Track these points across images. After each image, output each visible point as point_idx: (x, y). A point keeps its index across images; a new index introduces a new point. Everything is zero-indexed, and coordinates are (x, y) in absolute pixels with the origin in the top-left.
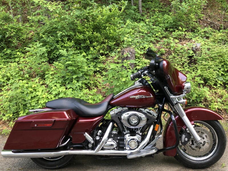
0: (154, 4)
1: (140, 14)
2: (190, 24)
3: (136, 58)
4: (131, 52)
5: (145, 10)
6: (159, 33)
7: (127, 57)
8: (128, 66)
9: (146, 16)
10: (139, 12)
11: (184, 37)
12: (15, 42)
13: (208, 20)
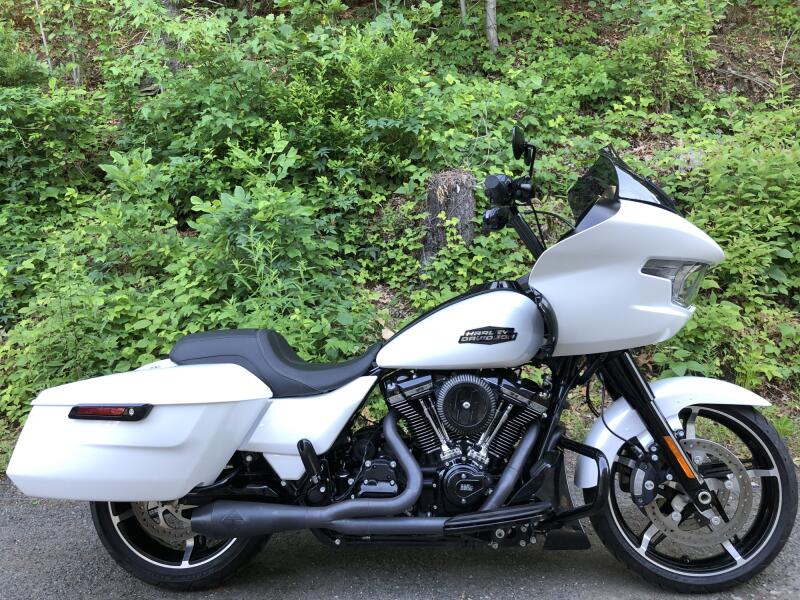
0: (540, 16)
1: (491, 53)
2: (665, 85)
3: (479, 207)
4: (462, 186)
5: (509, 38)
6: (560, 119)
7: (447, 204)
8: (452, 234)
9: (512, 60)
10: (487, 45)
11: (647, 129)
12: (60, 157)
13: (730, 69)
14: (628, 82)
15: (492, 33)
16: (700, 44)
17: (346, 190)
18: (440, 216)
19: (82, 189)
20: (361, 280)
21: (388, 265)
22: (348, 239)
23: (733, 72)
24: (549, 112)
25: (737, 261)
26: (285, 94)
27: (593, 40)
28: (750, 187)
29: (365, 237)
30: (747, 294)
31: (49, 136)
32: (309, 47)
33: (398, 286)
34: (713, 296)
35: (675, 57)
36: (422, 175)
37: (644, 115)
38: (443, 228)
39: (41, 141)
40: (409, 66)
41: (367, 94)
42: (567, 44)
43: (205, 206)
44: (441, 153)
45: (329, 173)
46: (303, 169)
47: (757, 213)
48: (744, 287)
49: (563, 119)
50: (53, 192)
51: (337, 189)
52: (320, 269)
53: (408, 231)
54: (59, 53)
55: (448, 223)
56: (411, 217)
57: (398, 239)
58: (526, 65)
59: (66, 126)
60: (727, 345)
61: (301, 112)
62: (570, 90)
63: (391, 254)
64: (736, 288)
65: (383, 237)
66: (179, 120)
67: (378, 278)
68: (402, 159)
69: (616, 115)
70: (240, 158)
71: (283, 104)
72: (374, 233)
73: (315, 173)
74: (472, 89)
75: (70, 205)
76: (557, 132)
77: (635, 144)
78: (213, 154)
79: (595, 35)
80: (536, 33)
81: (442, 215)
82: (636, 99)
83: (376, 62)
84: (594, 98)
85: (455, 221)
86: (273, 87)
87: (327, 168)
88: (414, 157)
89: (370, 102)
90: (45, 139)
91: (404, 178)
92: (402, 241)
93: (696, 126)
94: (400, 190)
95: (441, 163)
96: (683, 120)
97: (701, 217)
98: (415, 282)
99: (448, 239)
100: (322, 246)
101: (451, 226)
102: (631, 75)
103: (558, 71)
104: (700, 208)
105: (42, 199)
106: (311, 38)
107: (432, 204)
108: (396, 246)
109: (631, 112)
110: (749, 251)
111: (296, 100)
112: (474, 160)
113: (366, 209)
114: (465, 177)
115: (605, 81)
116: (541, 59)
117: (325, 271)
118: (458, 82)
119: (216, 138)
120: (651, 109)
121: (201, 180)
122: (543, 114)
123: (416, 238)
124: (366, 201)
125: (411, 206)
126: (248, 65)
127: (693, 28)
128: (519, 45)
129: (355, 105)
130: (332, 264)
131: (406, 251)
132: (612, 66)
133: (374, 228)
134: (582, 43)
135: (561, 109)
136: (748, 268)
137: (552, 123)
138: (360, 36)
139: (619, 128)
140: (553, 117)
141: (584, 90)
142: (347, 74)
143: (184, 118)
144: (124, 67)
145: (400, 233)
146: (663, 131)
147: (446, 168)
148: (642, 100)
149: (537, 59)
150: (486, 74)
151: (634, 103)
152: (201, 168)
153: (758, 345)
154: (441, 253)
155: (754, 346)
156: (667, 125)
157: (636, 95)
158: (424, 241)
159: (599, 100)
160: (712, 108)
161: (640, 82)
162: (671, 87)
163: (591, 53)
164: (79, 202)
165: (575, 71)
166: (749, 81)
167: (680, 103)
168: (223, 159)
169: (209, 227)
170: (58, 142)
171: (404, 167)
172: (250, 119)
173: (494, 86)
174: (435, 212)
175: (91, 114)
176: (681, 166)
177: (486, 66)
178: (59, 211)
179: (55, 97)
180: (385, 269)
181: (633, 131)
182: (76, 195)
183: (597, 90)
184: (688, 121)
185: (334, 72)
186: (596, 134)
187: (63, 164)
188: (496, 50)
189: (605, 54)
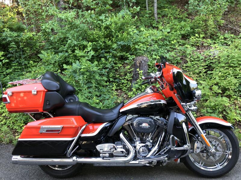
0: (171, 10)
1: (155, 21)
2: (208, 30)
3: (149, 68)
4: (144, 61)
5: (161, 17)
6: (175, 41)
7: (140, 66)
8: (141, 75)
9: (162, 24)
10: (154, 19)
11: (202, 44)
12: (28, 52)
13: (229, 26)
14: (196, 30)
15: (156, 15)
16: (219, 18)
17: (110, 62)
18: (137, 70)
19: (34, 62)
20: (114, 88)
21: (122, 84)
22: (110, 77)
23: (230, 27)
24: (172, 39)
25: (228, 84)
26: (92, 34)
27: (186, 17)
28: (233, 62)
29: (116, 76)
30: (231, 95)
31: (25, 46)
32: (100, 20)
33: (125, 90)
34: (220, 95)
35: (211, 22)
36: (132, 58)
37: (201, 40)
38: (138, 73)
39: (23, 48)
40: (129, 26)
41: (117, 34)
42: (179, 18)
43: (68, 67)
44: (139, 51)
45: (105, 57)
46: (97, 56)
47: (235, 70)
48: (231, 92)
49: (176, 41)
50: (26, 62)
51: (107, 62)
52: (102, 85)
53: (128, 74)
54: (29, 22)
55: (140, 72)
56: (128, 71)
57: (125, 76)
58: (166, 25)
59: (30, 43)
60: (225, 110)
61: (97, 39)
62: (178, 32)
63: (123, 81)
64: (228, 93)
65: (121, 76)
66: (63, 41)
67: (119, 88)
68: (127, 53)
69: (193, 39)
70: (78, 53)
71: (92, 37)
72: (118, 75)
73: (101, 57)
74: (149, 32)
75: (31, 66)
76: (174, 45)
77: (198, 49)
78: (71, 52)
79: (187, 16)
80: (169, 15)
81: (138, 70)
82: (199, 35)
83: (119, 25)
84: (186, 35)
85: (142, 71)
86: (90, 32)
88: (130, 53)
89: (118, 36)
91: (127, 58)
92: (126, 77)
93: (218, 43)
94: (125, 62)
95: (138, 54)
96: (214, 41)
97: (217, 71)
98: (130, 89)
99: (140, 77)
100: (102, 79)
101: (141, 73)
102: (197, 28)
103: (175, 27)
104: (217, 69)
105: (23, 64)
106: (101, 18)
107: (135, 66)
108: (124, 79)
109: (197, 39)
110: (232, 82)
111: (96, 36)
112: (148, 53)
113: (116, 68)
114: (145, 58)
115: (189, 30)
116: (170, 23)
118: (144, 30)
119: (72, 47)
120: (204, 38)
121: (68, 60)
122: (170, 40)
123: (130, 76)
124: (116, 65)
125: (129, 67)
126: (82, 25)
127: (217, 14)
128: (164, 19)
129: (113, 37)
130: (105, 84)
131: (127, 80)
132: (192, 25)
133: (118, 73)
134: (183, 18)
135: (176, 38)
136: (231, 86)
137: (172, 42)
138: (115, 17)
139: (193, 44)
140: (173, 40)
141: (183, 32)
142: (111, 28)
144: (46, 26)
145: (126, 75)
146: (207, 45)
147: (140, 56)
148: (201, 35)
149: (169, 23)
150: (154, 28)
152: (68, 56)
153: (234, 110)
154: (137, 81)
155: (233, 111)
156: (208, 43)
157: (199, 33)
158: (133, 77)
159: (188, 35)
160: (223, 38)
161: (200, 30)
162: (210, 31)
163: (185, 21)
164: (33, 65)
165: (181, 27)
166: (235, 30)
167: (213, 36)
168: (74, 53)
169: (69, 73)
170: (28, 48)
171: (127, 55)
172: (82, 42)
173: (155, 31)
174: (136, 69)
175: (37, 40)
176: (212, 55)
177: (154, 25)
178: (27, 68)
179: (27, 34)
181: (198, 44)
182: (32, 63)
183: (187, 32)
184: (215, 41)
185: (107, 28)
186: (186, 46)
187: (29, 54)
188: (157, 20)
189: (190, 21)
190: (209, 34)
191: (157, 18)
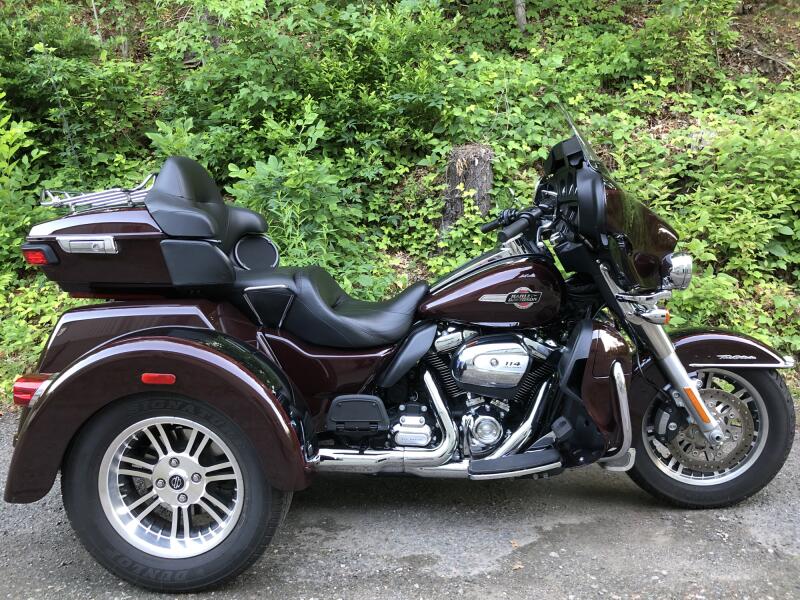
1: (519, 30)
2: (686, 64)
3: (496, 180)
4: (480, 159)
5: (537, 16)
6: (580, 97)
7: (466, 176)
8: (469, 205)
9: (538, 37)
10: (515, 23)
11: (667, 108)
12: (110, 125)
13: (756, 49)
14: (649, 61)
15: (521, 12)
16: (724, 25)
17: (372, 161)
18: (458, 187)
19: (129, 156)
20: (382, 246)
21: (409, 233)
22: (372, 208)
23: (759, 53)
24: (569, 90)
25: (738, 236)
26: (317, 69)
27: (621, 19)
28: (757, 166)
29: (389, 206)
30: (746, 268)
31: (101, 105)
32: (340, 24)
33: (417, 252)
34: (710, 268)
35: (696, 38)
36: (443, 148)
37: (663, 94)
38: (461, 199)
39: (93, 110)
40: (434, 44)
41: (394, 70)
42: (594, 22)
43: (241, 173)
44: (462, 128)
45: (357, 144)
46: (333, 141)
47: (762, 191)
48: (744, 261)
49: (582, 98)
50: (104, 158)
51: (363, 160)
52: (345, 235)
53: (429, 202)
54: (108, 26)
55: (466, 194)
56: (431, 188)
57: (420, 208)
58: (553, 44)
59: (116, 97)
60: (723, 315)
61: (332, 87)
62: (592, 69)
63: (412, 223)
64: (735, 262)
65: (405, 206)
66: (219, 92)
67: (399, 245)
68: (426, 132)
69: (637, 93)
70: (274, 129)
71: (315, 79)
72: (397, 203)
73: (344, 145)
74: (497, 67)
75: (118, 170)
76: (576, 109)
77: (652, 123)
78: (250, 124)
79: (623, 14)
80: (563, 11)
81: (460, 187)
82: (657, 79)
83: (403, 40)
84: (617, 77)
85: (472, 192)
86: (307, 63)
87: (354, 139)
88: (437, 131)
89: (397, 77)
90: (96, 108)
91: (426, 151)
92: (423, 211)
93: (716, 105)
94: (422, 162)
95: (462, 137)
96: (704, 99)
97: (708, 194)
98: (434, 249)
99: (465, 210)
100: (347, 213)
101: (469, 197)
102: (653, 55)
103: (581, 50)
104: (708, 186)
105: (94, 164)
106: (344, 16)
107: (451, 176)
108: (417, 215)
109: (650, 91)
110: (750, 228)
111: (328, 75)
112: (493, 135)
113: (390, 180)
114: (484, 151)
115: (627, 60)
116: (567, 37)
117: (349, 237)
118: (483, 59)
119: (252, 109)
120: (671, 88)
121: (237, 149)
122: (563, 92)
123: (436, 208)
124: (390, 172)
125: (432, 177)
126: (284, 41)
127: (716, 9)
128: (547, 23)
129: (382, 81)
130: (356, 230)
131: (426, 220)
132: (636, 45)
133: (396, 198)
134: (610, 21)
135: (581, 87)
136: (747, 243)
137: (571, 101)
138: (389, 14)
139: (638, 107)
140: (573, 95)
141: (605, 69)
142: (376, 50)
143: (224, 89)
144: (169, 42)
145: (421, 203)
146: (682, 110)
147: (467, 142)
148: (662, 79)
149: (563, 38)
150: (512, 51)
151: (654, 82)
152: (238, 138)
153: (752, 316)
154: (458, 222)
155: (748, 317)
156: (685, 104)
157: (657, 75)
158: (443, 211)
159: (622, 79)
160: (732, 88)
161: (660, 62)
162: (694, 68)
163: (614, 31)
164: (126, 168)
165: (599, 50)
166: (774, 62)
167: (703, 84)
168: (258, 129)
169: (244, 192)
170: (108, 111)
171: (427, 140)
172: (284, 92)
173: (517, 64)
174: (454, 183)
175: (138, 85)
176: (694, 144)
177: (513, 44)
178: (108, 176)
179: (105, 69)
180: (406, 236)
181: (652, 110)
182: (124, 161)
183: (619, 69)
184: (708, 101)
185: (364, 49)
186: (615, 113)
187: (113, 131)
188: (524, 28)
189: (631, 33)
190: (689, 76)
191: (525, 22)
